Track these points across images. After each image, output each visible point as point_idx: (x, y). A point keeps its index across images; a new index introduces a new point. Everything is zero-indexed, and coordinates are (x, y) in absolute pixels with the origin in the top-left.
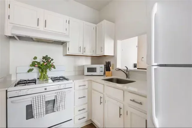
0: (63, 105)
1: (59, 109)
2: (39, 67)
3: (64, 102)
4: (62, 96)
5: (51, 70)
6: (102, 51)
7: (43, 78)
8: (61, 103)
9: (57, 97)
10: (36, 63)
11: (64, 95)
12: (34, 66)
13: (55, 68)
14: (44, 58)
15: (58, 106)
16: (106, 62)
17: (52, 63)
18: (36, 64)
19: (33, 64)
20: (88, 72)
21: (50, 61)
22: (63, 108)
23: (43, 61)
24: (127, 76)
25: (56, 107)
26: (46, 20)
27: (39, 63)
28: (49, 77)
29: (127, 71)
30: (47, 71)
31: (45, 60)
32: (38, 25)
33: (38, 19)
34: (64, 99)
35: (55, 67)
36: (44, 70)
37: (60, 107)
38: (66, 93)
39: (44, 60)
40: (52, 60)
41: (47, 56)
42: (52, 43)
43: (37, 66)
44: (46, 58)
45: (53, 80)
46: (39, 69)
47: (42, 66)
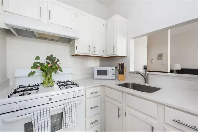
0: (74, 120)
1: (68, 127)
2: (43, 70)
3: (74, 116)
4: (72, 108)
5: (57, 73)
6: (114, 51)
7: (48, 83)
8: (71, 117)
9: (66, 110)
10: (38, 64)
11: (74, 107)
12: (36, 68)
13: (61, 71)
14: (48, 58)
15: (67, 122)
16: (119, 64)
17: (58, 65)
18: (39, 66)
19: (35, 66)
20: (98, 75)
21: (56, 62)
22: (74, 124)
23: (46, 62)
24: (146, 81)
25: (65, 123)
26: (50, 11)
27: (42, 65)
28: (55, 82)
29: (145, 75)
30: (52, 75)
31: (50, 61)
32: (40, 16)
33: (41, 8)
34: (74, 111)
35: (62, 69)
36: (48, 73)
37: (70, 124)
38: (76, 104)
39: (48, 61)
40: (58, 60)
41: (52, 55)
42: (58, 40)
43: (40, 68)
44: (50, 58)
45: (59, 86)
46: (42, 72)
47: (46, 68)
